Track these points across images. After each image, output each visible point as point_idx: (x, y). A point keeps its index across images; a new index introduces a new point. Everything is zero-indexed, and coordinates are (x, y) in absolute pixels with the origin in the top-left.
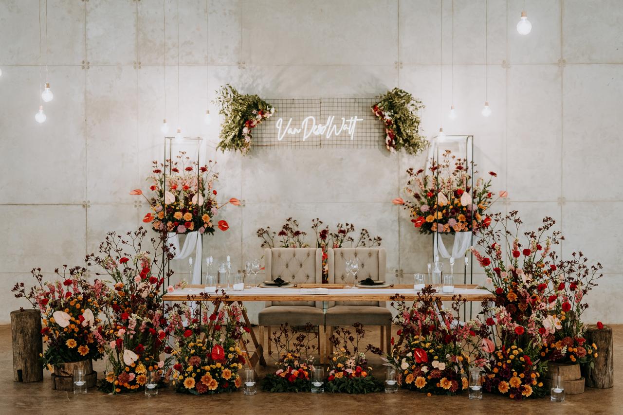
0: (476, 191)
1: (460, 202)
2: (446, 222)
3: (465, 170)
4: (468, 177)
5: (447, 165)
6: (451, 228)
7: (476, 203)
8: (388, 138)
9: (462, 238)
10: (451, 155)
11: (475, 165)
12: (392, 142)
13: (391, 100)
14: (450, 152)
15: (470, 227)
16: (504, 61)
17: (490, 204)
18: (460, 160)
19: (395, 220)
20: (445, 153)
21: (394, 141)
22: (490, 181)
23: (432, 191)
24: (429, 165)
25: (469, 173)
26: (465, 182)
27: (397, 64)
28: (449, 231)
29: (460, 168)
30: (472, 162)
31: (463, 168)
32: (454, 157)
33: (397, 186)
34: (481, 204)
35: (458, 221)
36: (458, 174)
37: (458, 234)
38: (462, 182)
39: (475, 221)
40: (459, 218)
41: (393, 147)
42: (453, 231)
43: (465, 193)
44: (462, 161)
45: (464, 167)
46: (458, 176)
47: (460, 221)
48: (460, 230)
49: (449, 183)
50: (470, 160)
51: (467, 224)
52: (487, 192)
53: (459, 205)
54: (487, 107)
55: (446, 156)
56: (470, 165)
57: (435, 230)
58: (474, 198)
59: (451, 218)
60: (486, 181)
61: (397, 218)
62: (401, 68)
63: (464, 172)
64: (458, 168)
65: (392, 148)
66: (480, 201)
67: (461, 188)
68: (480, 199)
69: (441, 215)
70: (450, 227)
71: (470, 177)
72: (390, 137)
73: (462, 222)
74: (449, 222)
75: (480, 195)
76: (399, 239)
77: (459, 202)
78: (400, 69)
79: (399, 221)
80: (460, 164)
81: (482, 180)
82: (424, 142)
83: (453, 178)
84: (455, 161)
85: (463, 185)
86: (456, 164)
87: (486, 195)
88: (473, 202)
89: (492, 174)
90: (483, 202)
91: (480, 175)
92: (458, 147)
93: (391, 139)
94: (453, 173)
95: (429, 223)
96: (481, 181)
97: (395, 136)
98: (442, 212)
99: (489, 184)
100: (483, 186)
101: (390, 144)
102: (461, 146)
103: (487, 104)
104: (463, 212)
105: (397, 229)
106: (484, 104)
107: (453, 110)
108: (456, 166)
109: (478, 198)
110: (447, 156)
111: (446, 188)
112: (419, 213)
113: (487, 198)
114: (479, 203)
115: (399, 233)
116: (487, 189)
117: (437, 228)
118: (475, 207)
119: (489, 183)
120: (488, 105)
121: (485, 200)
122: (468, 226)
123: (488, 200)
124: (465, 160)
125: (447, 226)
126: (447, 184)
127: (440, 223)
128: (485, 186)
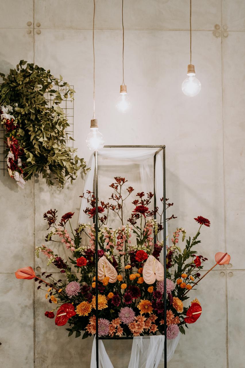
0: (171, 253)
1: (142, 276)
2: (116, 315)
3: (151, 214)
4: (157, 227)
5: (119, 205)
6: (125, 327)
7: (173, 277)
8: (11, 155)
9: (146, 347)
10: (125, 186)
11: (169, 205)
12: (16, 162)
13: (15, 84)
14: (123, 180)
15: (162, 323)
16: (216, 26)
17: (197, 279)
18: (141, 195)
19: (26, 306)
20: (115, 181)
21: (19, 160)
22: (199, 234)
23: (89, 253)
24: (86, 205)
25: (159, 219)
26: (152, 236)
27: (32, 26)
28: (120, 334)
29: (141, 210)
30: (164, 199)
31: (147, 209)
32: (131, 190)
33: (32, 243)
34: (182, 279)
35: (137, 313)
36: (138, 221)
37: (138, 341)
38: (146, 237)
39: (171, 312)
40: (139, 307)
41: (20, 172)
42: (128, 334)
43: (151, 257)
44: (145, 197)
45: (150, 207)
46: (138, 224)
47: (142, 313)
48: (142, 330)
49: (122, 238)
50: (159, 195)
51: (156, 318)
52: (192, 254)
53: (140, 281)
54: (191, 74)
55: (116, 188)
56: (160, 205)
57: (93, 332)
58: (167, 266)
59: (124, 306)
60: (191, 234)
61: (31, 302)
62: (39, 34)
63: (150, 219)
64: (138, 209)
65: (17, 174)
66: (180, 270)
67: (144, 248)
68: (179, 268)
69: (106, 302)
70: (123, 325)
71: (160, 228)
72: (13, 153)
73: (147, 315)
74: (120, 315)
75: (180, 260)
76: (35, 341)
77: (139, 275)
78: (36, 36)
79: (34, 308)
80: (142, 202)
81: (183, 232)
82: (77, 162)
83: (129, 228)
84: (133, 196)
85: (149, 241)
86: (135, 202)
87: (190, 260)
88: (167, 275)
89: (202, 220)
90: (184, 274)
91: (180, 223)
92: (139, 174)
93: (15, 157)
94: (131, 221)
95: (82, 317)
96: (181, 234)
97: (22, 150)
98: (106, 295)
99: (197, 240)
100: (185, 243)
101: (14, 167)
102: (145, 172)
103: (191, 69)
104: (147, 295)
105: (31, 322)
106: (187, 69)
107: (124, 93)
108: (135, 207)
109: (176, 265)
110: (119, 188)
111: (116, 247)
112: (63, 297)
113: (192, 266)
114: (178, 275)
115: (34, 331)
116: (192, 249)
117: (96, 328)
118: (171, 285)
119: (195, 238)
120: (194, 71)
121: (189, 271)
122: (157, 322)
123: (196, 270)
124: (151, 195)
125: (116, 323)
126: (117, 240)
127: (104, 317)
128: (188, 242)
